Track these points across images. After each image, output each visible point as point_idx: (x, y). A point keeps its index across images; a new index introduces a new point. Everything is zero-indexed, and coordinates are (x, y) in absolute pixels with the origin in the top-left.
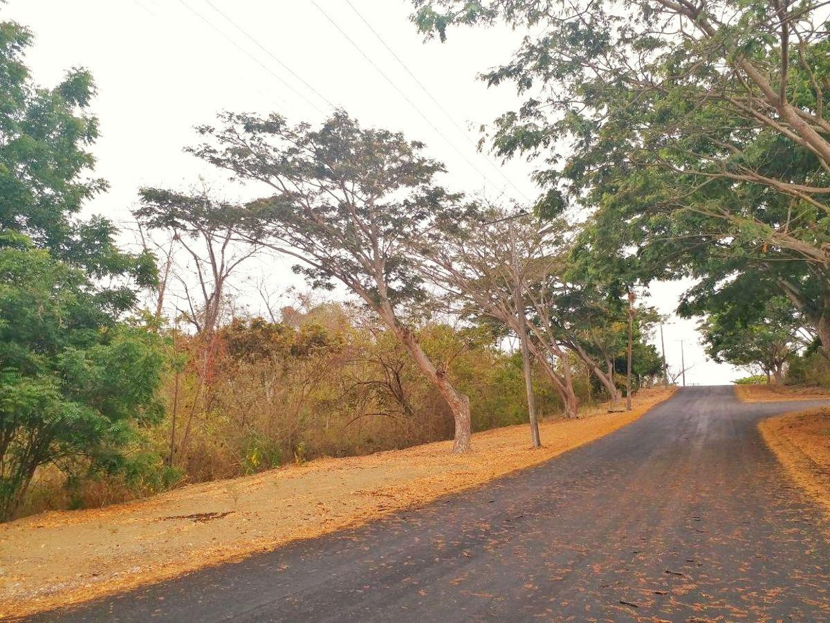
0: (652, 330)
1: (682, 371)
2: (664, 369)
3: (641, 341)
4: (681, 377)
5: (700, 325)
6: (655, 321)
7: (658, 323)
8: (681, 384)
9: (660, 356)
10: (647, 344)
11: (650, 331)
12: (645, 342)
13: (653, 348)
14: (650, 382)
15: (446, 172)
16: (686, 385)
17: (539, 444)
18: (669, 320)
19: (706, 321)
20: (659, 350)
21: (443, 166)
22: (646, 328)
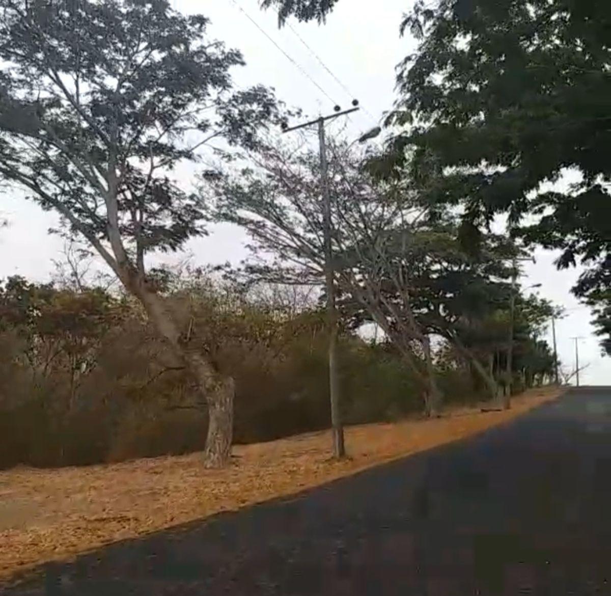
0: (545, 324)
1: (575, 370)
2: (556, 367)
3: (531, 336)
4: (575, 376)
5: (595, 317)
6: (548, 315)
7: (550, 317)
8: (575, 384)
9: (552, 352)
10: (538, 339)
11: (541, 326)
12: (535, 336)
13: (544, 345)
14: (540, 380)
15: (243, 64)
16: (580, 384)
17: (342, 453)
18: (562, 315)
19: (602, 312)
20: (550, 345)
21: (238, 55)
22: (537, 322)
